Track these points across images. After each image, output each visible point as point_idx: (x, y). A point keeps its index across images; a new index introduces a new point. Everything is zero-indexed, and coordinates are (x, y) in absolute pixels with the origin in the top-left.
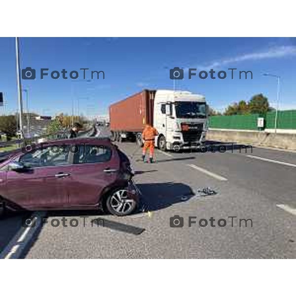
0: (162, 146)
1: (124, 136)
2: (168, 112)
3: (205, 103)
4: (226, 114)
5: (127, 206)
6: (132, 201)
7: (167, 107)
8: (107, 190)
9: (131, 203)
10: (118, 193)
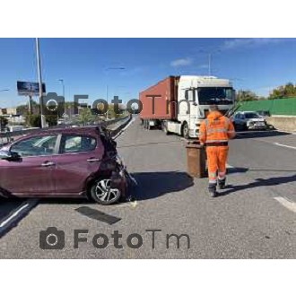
0: (185, 134)
1: (152, 124)
2: (191, 98)
3: (231, 88)
4: (270, 99)
5: (112, 196)
6: (117, 190)
7: (190, 93)
8: (90, 179)
9: (116, 192)
10: (102, 182)
